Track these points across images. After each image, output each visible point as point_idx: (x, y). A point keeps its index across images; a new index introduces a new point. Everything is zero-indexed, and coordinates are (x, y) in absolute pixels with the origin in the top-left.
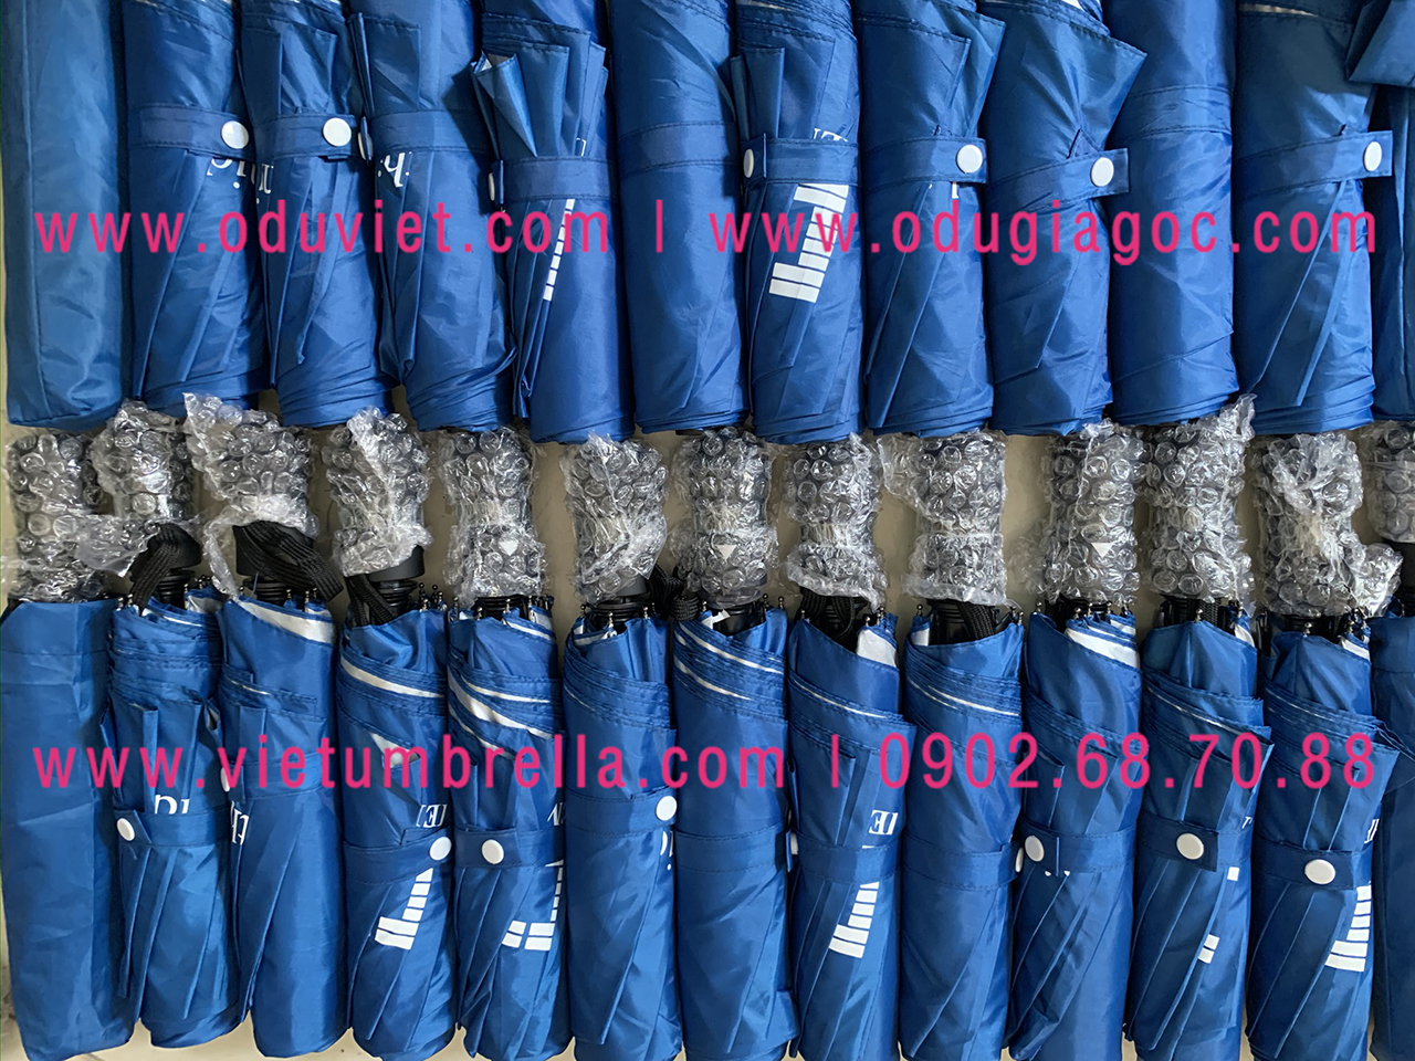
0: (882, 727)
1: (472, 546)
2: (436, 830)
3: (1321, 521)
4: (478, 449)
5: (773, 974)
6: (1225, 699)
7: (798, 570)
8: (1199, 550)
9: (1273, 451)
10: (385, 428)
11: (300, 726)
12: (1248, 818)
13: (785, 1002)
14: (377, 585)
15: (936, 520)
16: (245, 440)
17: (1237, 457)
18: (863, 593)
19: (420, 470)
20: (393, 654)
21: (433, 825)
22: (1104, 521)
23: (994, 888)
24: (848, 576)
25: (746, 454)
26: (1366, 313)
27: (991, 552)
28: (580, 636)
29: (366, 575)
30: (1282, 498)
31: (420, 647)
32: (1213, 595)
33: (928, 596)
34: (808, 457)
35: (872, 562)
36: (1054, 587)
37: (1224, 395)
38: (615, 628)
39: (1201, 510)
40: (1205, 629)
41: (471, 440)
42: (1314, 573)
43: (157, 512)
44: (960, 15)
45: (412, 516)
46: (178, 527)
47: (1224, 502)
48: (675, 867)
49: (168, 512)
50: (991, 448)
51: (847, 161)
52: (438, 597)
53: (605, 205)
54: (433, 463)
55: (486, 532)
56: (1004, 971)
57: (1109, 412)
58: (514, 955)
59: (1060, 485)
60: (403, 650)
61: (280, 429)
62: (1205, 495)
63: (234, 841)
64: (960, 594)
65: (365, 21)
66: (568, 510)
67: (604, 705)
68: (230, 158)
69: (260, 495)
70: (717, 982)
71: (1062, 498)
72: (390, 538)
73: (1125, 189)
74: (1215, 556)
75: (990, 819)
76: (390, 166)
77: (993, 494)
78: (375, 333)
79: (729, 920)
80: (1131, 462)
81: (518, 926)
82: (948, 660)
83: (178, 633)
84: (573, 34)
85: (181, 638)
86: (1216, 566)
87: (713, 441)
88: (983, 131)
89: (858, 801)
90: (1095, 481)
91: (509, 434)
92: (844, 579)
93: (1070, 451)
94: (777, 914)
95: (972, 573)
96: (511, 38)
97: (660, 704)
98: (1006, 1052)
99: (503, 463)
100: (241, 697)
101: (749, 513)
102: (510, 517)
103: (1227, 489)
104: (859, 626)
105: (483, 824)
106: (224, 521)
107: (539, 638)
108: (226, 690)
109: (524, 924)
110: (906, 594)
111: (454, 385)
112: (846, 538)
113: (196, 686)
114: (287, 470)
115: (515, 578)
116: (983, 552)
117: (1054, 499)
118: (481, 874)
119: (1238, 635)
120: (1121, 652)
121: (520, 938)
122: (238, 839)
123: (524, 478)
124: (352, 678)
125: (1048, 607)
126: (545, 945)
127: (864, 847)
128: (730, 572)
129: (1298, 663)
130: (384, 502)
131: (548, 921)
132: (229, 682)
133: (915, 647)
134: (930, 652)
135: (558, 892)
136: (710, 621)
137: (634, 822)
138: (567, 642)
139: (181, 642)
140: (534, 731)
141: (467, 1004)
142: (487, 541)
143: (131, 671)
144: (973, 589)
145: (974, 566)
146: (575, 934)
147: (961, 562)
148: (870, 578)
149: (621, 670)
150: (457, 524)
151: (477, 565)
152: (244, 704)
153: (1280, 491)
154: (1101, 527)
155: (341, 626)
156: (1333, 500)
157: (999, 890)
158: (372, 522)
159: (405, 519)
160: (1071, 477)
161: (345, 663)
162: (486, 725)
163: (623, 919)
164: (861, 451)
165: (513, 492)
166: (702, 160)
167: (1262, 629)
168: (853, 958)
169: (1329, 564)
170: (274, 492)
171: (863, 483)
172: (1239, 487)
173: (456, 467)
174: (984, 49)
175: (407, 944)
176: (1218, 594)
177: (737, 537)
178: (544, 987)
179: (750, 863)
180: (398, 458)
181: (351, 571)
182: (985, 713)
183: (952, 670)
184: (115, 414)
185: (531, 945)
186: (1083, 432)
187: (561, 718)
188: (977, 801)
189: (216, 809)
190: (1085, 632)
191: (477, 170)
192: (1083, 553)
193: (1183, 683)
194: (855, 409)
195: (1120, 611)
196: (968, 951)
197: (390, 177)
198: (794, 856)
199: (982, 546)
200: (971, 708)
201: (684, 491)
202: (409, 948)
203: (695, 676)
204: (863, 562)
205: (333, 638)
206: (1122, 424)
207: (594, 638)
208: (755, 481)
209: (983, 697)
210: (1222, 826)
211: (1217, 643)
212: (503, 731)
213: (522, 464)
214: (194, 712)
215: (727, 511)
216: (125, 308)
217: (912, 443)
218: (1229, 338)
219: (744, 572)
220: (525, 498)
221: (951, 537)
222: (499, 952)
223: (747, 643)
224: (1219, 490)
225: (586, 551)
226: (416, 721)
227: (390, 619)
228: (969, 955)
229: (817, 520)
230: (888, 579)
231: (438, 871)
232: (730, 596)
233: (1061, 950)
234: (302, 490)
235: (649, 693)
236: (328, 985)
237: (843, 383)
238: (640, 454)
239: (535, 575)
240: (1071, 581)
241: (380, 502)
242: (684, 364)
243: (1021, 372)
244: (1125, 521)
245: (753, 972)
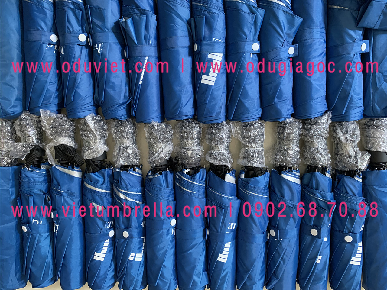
0: (232, 200)
1: (120, 151)
2: (110, 229)
3: (349, 145)
4: (121, 125)
5: (202, 267)
6: (323, 193)
7: (209, 158)
8: (317, 153)
9: (337, 126)
10: (96, 119)
11: (73, 200)
12: (329, 225)
13: (205, 274)
14: (94, 162)
15: (246, 145)
16: (57, 122)
17: (327, 127)
18: (226, 164)
19: (106, 130)
20: (98, 181)
21: (109, 227)
22: (291, 145)
23: (262, 243)
24: (223, 160)
25: (195, 126)
26: (361, 89)
27: (261, 153)
28: (150, 176)
29: (91, 159)
30: (339, 138)
31: (106, 179)
32: (320, 165)
33: (244, 165)
34: (212, 127)
35: (229, 156)
36: (278, 162)
37: (323, 111)
38: (159, 174)
39: (317, 142)
40: (318, 174)
41: (120, 122)
42: (347, 159)
43: (33, 142)
44: (253, 8)
45: (103, 143)
46: (39, 146)
47: (323, 140)
48: (176, 238)
49: (36, 142)
50: (261, 125)
51: (222, 47)
52: (111, 165)
53: (156, 58)
54: (109, 129)
55: (124, 147)
56: (264, 266)
57: (293, 116)
58: (132, 262)
59: (280, 135)
60: (101, 180)
61: (67, 119)
62: (318, 138)
63: (54, 232)
64: (252, 165)
65: (90, 7)
66: (146, 141)
67: (156, 195)
68: (52, 44)
69: (61, 137)
70: (187, 269)
71: (280, 139)
72: (97, 149)
73: (297, 55)
74: (321, 154)
75: (261, 225)
76: (97, 47)
77: (261, 137)
78: (93, 93)
79: (190, 252)
80: (299, 129)
81: (133, 255)
82: (249, 183)
83: (39, 175)
84: (147, 12)
85: (40, 176)
86: (321, 157)
87: (186, 123)
88: (259, 39)
89: (225, 220)
90: (289, 134)
91: (130, 121)
92: (221, 160)
93: (282, 126)
94: (203, 251)
95: (256, 159)
96: (130, 12)
97: (172, 194)
98: (265, 287)
99: (128, 129)
100: (56, 193)
101: (196, 142)
102: (130, 143)
103: (324, 136)
104: (225, 173)
105: (123, 227)
106: (51, 144)
107: (138, 176)
108: (52, 190)
109: (134, 254)
110: (238, 164)
111: (115, 107)
112: (222, 149)
113: (44, 190)
114: (69, 130)
115: (132, 160)
116: (259, 153)
117: (278, 139)
118: (123, 240)
119: (327, 176)
120: (296, 180)
121: (133, 258)
122: (56, 231)
123: (134, 133)
124: (87, 187)
125: (276, 168)
126: (140, 259)
127: (227, 233)
128: (191, 159)
129: (343, 183)
130: (96, 139)
131: (141, 253)
132: (53, 188)
133: (241, 179)
134: (244, 180)
135: (144, 245)
136: (185, 172)
137: (164, 226)
138: (146, 177)
139: (39, 178)
140: (137, 202)
141: (119, 276)
142: (123, 151)
143: (26, 185)
144: (256, 163)
145: (256, 157)
146: (148, 257)
147: (253, 156)
148: (228, 160)
149: (161, 185)
150: (116, 145)
151: (121, 157)
152: (57, 194)
153: (339, 137)
154: (290, 146)
155: (84, 173)
156: (352, 139)
157: (263, 244)
158: (92, 145)
159: (101, 144)
160: (282, 133)
161: (85, 183)
162: (124, 200)
163: (161, 252)
164: (226, 126)
165: (131, 136)
166: (183, 47)
167: (334, 173)
168: (224, 262)
169: (351, 157)
170: (65, 136)
171: (226, 134)
172: (327, 136)
173: (115, 130)
174: (259, 17)
175: (102, 259)
176: (322, 165)
177: (192, 149)
178: (140, 271)
179: (196, 237)
180: (99, 127)
181: (87, 158)
182: (259, 196)
183: (250, 185)
184: (21, 115)
185: (136, 259)
186: (286, 121)
187: (144, 199)
188: (257, 220)
189: (50, 223)
190: (286, 175)
191: (121, 49)
192: (286, 153)
193: (312, 189)
194: (224, 114)
195: (296, 169)
196: (255, 260)
197: (97, 50)
198: (208, 235)
199: (259, 151)
200: (255, 195)
201: (178, 136)
202: (103, 261)
203: (181, 187)
204: (227, 156)
205: (82, 176)
206: (296, 119)
207: (153, 176)
208: (197, 134)
209: (259, 192)
210: (322, 227)
211: (322, 179)
212: (128, 202)
213: (133, 129)
214: (43, 197)
215: (190, 142)
216: (23, 86)
217: (240, 124)
218: (325, 96)
219: (194, 158)
220: (134, 138)
221: (250, 149)
222: (128, 261)
223: (195, 177)
224: (322, 136)
225: (151, 153)
226: (105, 199)
227: (97, 171)
228: (255, 262)
229: (214, 144)
230: (233, 160)
231: (111, 240)
232: (190, 165)
233: (280, 260)
234: (73, 136)
235: (168, 191)
236: (81, 271)
237: (221, 107)
238: (166, 126)
239: (137, 159)
240: (282, 161)
241: (95, 139)
242: (178, 102)
243: (269, 105)
244: (297, 145)
245: (197, 266)
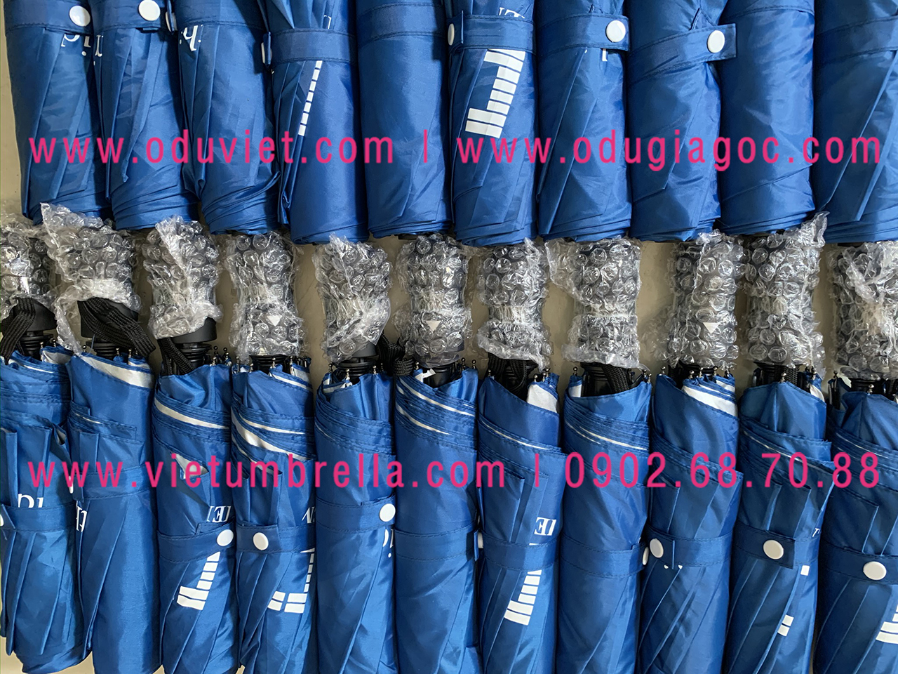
0: (545, 456)
1: (246, 318)
2: (222, 524)
3: (883, 308)
4: (252, 247)
5: (464, 634)
6: (802, 440)
7: (486, 340)
8: (784, 328)
9: (846, 256)
10: (184, 230)
11: (125, 448)
12: (817, 529)
13: (472, 655)
14: (180, 346)
15: (587, 304)
16: (85, 239)
17: (814, 259)
18: (532, 357)
19: (212, 263)
20: (190, 396)
21: (220, 520)
22: (713, 306)
23: (626, 576)
24: (522, 345)
25: (448, 253)
27: (628, 328)
28: (328, 386)
29: (171, 338)
30: (853, 291)
31: (210, 391)
32: (794, 363)
33: (580, 360)
34: (494, 257)
35: (540, 335)
36: (675, 356)
37: (804, 213)
38: (351, 381)
39: (786, 299)
40: (788, 388)
41: (247, 240)
42: (876, 347)
43: (19, 289)
45: (206, 296)
46: (36, 301)
47: (804, 293)
48: (394, 556)
49: (29, 290)
50: (629, 251)
51: (524, 33)
52: (226, 357)
53: (346, 67)
54: (221, 258)
55: (258, 308)
56: (632, 637)
57: (717, 225)
58: (279, 615)
59: (681, 279)
60: (198, 394)
61: (111, 231)
62: (790, 287)
63: (77, 529)
64: (604, 357)
66: (319, 293)
67: (342, 436)
68: (78, 34)
69: (96, 279)
70: (423, 639)
71: (683, 290)
72: (188, 311)
73: (733, 55)
74: (796, 333)
75: (624, 526)
76: (187, 35)
77: (630, 285)
79: (432, 595)
80: (733, 262)
81: (279, 595)
82: (594, 409)
83: (35, 378)
85: (36, 381)
86: (797, 341)
87: (424, 243)
88: (627, 11)
89: (526, 509)
90: (706, 277)
91: (275, 237)
92: (519, 346)
93: (687, 254)
94: (468, 591)
95: (613, 343)
97: (384, 436)
99: (271, 258)
100: (82, 426)
101: (450, 298)
102: (275, 298)
103: (806, 284)
104: (530, 382)
105: (255, 521)
106: (69, 298)
107: (297, 387)
108: (72, 420)
109: (284, 594)
110: (565, 359)
111: (233, 199)
112: (521, 316)
113: (49, 416)
114: (116, 260)
115: (279, 342)
116: (622, 328)
117: (676, 290)
118: (254, 556)
119: (812, 393)
120: (724, 404)
121: (281, 604)
122: (80, 528)
123: (287, 269)
124: (161, 413)
125: (671, 371)
126: (300, 609)
127: (531, 544)
128: (436, 341)
129: (862, 415)
130: (184, 285)
131: (302, 592)
132: (73, 414)
133: (571, 398)
134: (582, 402)
135: (310, 571)
136: (421, 377)
137: (363, 523)
138: (318, 390)
139: (36, 384)
140: (295, 456)
141: (243, 650)
142: (256, 315)
144: (613, 355)
145: (615, 338)
146: (321, 603)
147: (605, 335)
148: (538, 347)
149: (355, 411)
150: (238, 302)
151: (249, 332)
152: (84, 430)
153: (852, 285)
154: (711, 311)
155: (156, 375)
156: (893, 292)
157: (630, 578)
158: (176, 299)
159: (200, 298)
160: (689, 273)
161: (157, 402)
162: (255, 450)
163: (354, 592)
164: (533, 252)
165: (277, 279)
166: (416, 32)
167: (833, 390)
168: (522, 625)
169: (888, 341)
170: (106, 277)
171: (534, 276)
172: (815, 282)
173: (236, 259)
175: (200, 606)
176: (798, 362)
177: (441, 315)
178: (298, 640)
179: (448, 554)
180: (195, 252)
181: (159, 335)
182: (621, 447)
183: (597, 415)
185: (289, 609)
186: (699, 239)
187: (312, 447)
188: (615, 513)
189: (66, 505)
190: (697, 389)
191: (253, 41)
192: (697, 330)
193: (771, 428)
194: (529, 220)
195: (724, 374)
196: (606, 622)
197: (187, 43)
198: (480, 549)
199: (622, 323)
200: (611, 443)
201: (403, 281)
202: (202, 609)
203: (409, 417)
204: (533, 335)
205: (150, 385)
206: (727, 234)
207: (336, 388)
208: (455, 273)
209: (620, 435)
210: (798, 535)
211: (797, 399)
212: (268, 454)
213: (284, 259)
214: (46, 434)
215: (433, 295)
217: (571, 247)
218: (808, 171)
219: (446, 341)
220: (287, 284)
221: (598, 317)
222: (266, 613)
223: (448, 392)
224: (801, 284)
225: (331, 324)
226: (207, 445)
227: (189, 371)
228: (607, 626)
229: (500, 303)
230: (552, 347)
231: (224, 554)
232: (436, 358)
233: (675, 623)
234: (128, 276)
235: (376, 428)
236: (146, 634)
237: (519, 200)
238: (370, 252)
239: (295, 341)
240: (688, 350)
241: (182, 284)
242: (400, 185)
243: (652, 193)
244: (729, 306)
245: (449, 633)
